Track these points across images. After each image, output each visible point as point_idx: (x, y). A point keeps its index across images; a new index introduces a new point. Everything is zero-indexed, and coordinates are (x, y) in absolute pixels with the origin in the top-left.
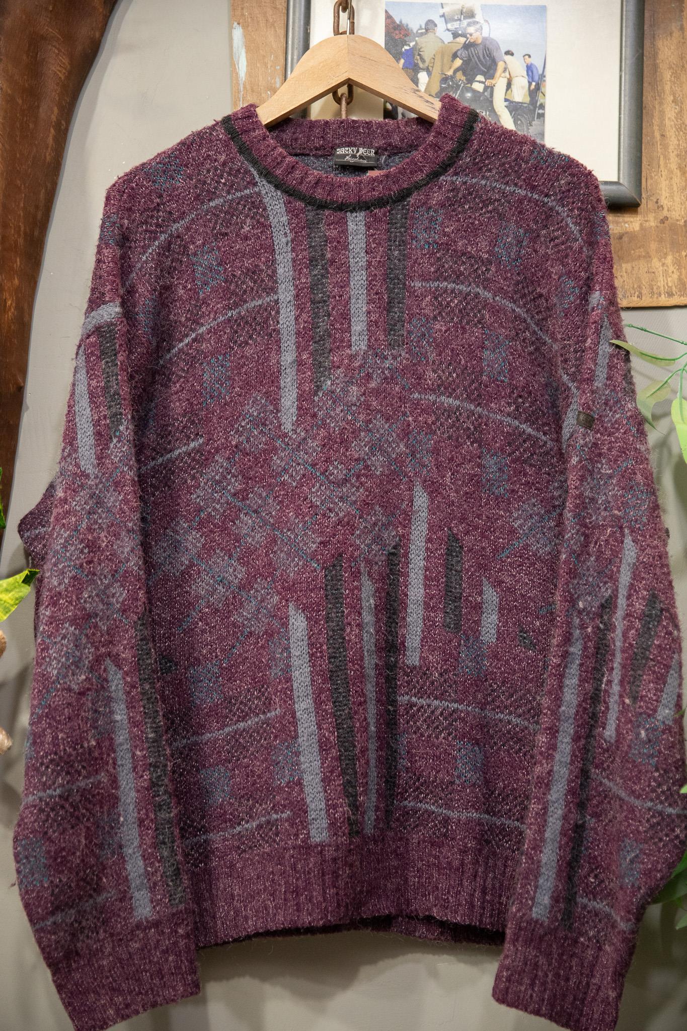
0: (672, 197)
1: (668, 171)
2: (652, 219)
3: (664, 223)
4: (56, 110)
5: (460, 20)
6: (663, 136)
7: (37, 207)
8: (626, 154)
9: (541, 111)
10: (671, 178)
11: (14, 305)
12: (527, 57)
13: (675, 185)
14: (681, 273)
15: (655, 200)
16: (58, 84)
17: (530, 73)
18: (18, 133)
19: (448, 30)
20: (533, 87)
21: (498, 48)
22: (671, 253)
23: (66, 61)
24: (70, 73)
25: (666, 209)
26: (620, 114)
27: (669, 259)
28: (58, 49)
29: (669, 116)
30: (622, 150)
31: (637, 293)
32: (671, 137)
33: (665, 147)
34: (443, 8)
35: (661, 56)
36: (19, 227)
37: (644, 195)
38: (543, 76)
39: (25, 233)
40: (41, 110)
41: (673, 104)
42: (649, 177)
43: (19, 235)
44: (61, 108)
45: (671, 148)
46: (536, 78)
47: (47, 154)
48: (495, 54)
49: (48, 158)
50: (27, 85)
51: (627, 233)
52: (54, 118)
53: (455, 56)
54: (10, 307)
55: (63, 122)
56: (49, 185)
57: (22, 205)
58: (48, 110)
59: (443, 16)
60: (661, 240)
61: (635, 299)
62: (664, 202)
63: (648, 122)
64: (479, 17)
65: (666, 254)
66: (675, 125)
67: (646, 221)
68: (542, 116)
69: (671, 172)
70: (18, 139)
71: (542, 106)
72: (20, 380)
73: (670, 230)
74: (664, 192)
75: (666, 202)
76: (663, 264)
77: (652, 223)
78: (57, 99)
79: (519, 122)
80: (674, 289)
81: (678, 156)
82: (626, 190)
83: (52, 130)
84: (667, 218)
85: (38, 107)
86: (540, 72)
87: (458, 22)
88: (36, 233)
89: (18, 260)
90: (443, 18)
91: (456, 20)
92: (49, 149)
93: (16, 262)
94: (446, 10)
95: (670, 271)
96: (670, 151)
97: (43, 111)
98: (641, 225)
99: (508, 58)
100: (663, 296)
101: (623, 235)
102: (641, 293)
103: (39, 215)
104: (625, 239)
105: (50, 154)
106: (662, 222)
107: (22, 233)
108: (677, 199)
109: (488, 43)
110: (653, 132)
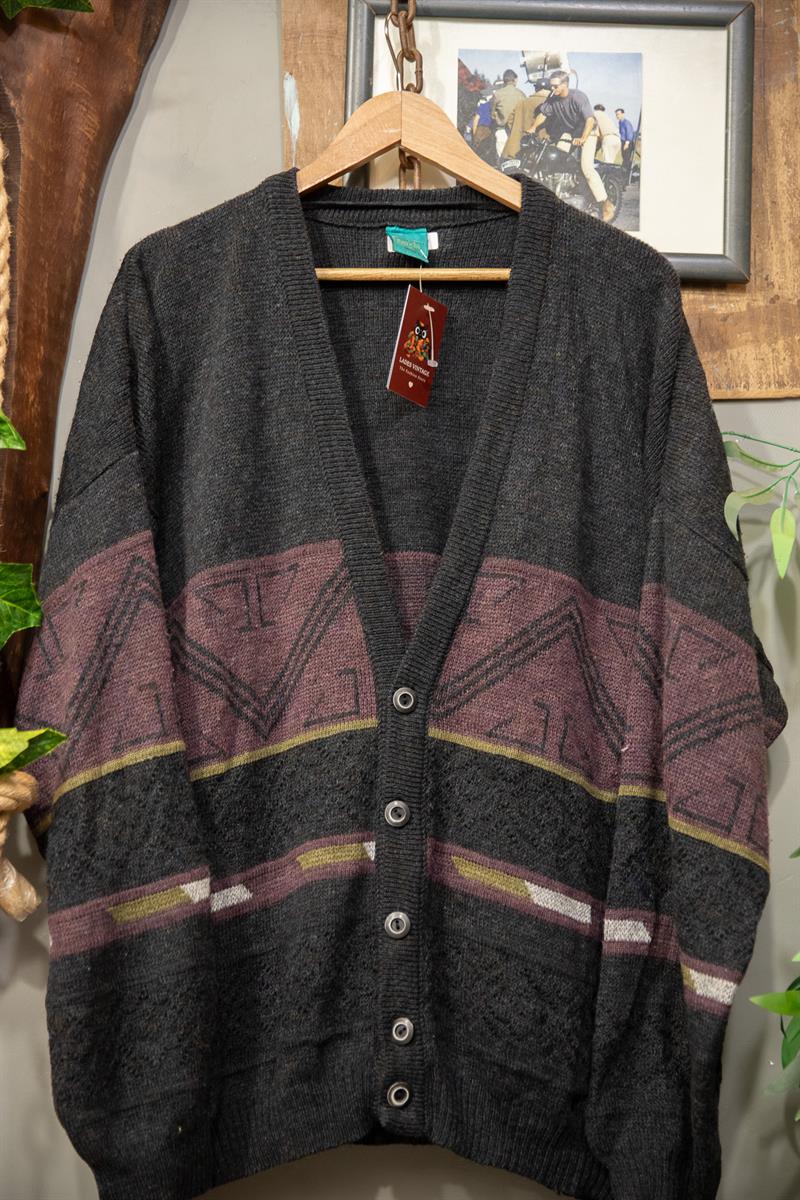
0: (784, 272)
1: (780, 242)
2: (761, 298)
3: (774, 302)
4: (84, 175)
5: (543, 70)
6: (774, 203)
7: (63, 287)
8: (733, 223)
9: (635, 174)
10: (783, 251)
11: (37, 399)
12: (619, 112)
13: (787, 259)
14: (794, 361)
15: (764, 276)
16: (86, 147)
17: (623, 131)
18: (41, 205)
19: (529, 81)
20: (626, 146)
21: (587, 102)
22: (782, 337)
23: (95, 120)
24: (100, 133)
25: (777, 287)
26: (726, 177)
27: (780, 344)
28: (86, 107)
29: (781, 180)
30: (728, 218)
31: (743, 383)
32: (783, 204)
33: (776, 215)
34: (523, 56)
35: (772, 112)
36: (43, 310)
37: (752, 271)
38: (637, 134)
39: (49, 316)
40: (67, 177)
41: (786, 167)
42: (757, 250)
43: (43, 322)
44: (89, 173)
45: (783, 217)
46: (630, 136)
47: (75, 226)
48: (583, 109)
49: (75, 230)
50: (51, 150)
51: (732, 314)
52: (82, 185)
53: (537, 111)
54: (33, 404)
55: (92, 189)
56: (76, 261)
57: (46, 285)
58: (75, 177)
59: (524, 65)
60: (771, 323)
61: (741, 389)
62: (774, 278)
63: (757, 187)
64: (565, 67)
65: (776, 338)
66: (788, 190)
67: (754, 300)
68: (637, 180)
69: (782, 243)
70: (41, 212)
71: (637, 169)
72: (44, 484)
73: (782, 310)
74: (774, 268)
75: (777, 278)
76: (773, 350)
77: (761, 302)
78: (85, 163)
79: (611, 187)
80: (785, 378)
81: (790, 225)
82: (733, 263)
83: (80, 199)
84: (777, 297)
85: (64, 174)
86: (635, 129)
87: (542, 72)
88: (62, 316)
89: (42, 348)
90: (524, 68)
91: (539, 70)
92: (76, 221)
93: (40, 351)
94: (528, 58)
95: (782, 358)
96: (782, 220)
97: (69, 179)
98: (748, 305)
99: (598, 113)
100: (773, 386)
101: (728, 316)
102: (748, 383)
103: (66, 295)
104: (730, 320)
105: (77, 227)
106: (773, 301)
107: (46, 317)
108: (790, 275)
109: (575, 97)
110: (764, 198)
